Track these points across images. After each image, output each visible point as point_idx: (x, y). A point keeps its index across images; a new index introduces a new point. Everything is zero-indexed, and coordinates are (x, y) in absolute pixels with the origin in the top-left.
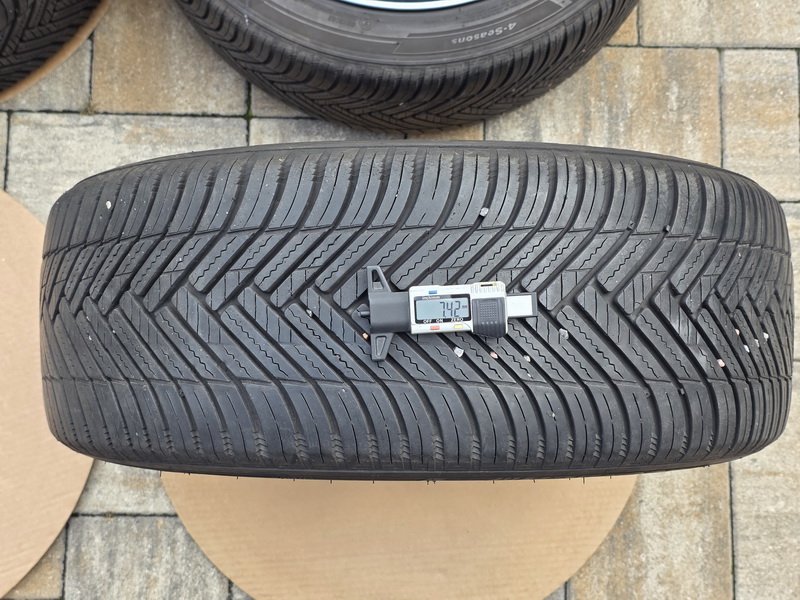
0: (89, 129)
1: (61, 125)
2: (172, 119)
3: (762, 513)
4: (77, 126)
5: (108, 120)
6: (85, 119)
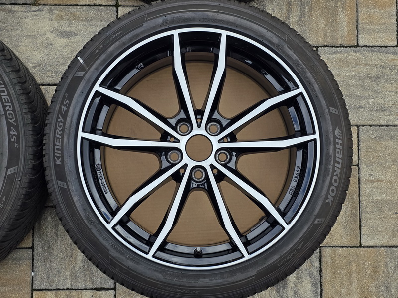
0: (36, 13)
1: (22, 12)
2: (78, 7)
3: (375, 200)
4: (30, 12)
5: (46, 8)
6: (34, 8)
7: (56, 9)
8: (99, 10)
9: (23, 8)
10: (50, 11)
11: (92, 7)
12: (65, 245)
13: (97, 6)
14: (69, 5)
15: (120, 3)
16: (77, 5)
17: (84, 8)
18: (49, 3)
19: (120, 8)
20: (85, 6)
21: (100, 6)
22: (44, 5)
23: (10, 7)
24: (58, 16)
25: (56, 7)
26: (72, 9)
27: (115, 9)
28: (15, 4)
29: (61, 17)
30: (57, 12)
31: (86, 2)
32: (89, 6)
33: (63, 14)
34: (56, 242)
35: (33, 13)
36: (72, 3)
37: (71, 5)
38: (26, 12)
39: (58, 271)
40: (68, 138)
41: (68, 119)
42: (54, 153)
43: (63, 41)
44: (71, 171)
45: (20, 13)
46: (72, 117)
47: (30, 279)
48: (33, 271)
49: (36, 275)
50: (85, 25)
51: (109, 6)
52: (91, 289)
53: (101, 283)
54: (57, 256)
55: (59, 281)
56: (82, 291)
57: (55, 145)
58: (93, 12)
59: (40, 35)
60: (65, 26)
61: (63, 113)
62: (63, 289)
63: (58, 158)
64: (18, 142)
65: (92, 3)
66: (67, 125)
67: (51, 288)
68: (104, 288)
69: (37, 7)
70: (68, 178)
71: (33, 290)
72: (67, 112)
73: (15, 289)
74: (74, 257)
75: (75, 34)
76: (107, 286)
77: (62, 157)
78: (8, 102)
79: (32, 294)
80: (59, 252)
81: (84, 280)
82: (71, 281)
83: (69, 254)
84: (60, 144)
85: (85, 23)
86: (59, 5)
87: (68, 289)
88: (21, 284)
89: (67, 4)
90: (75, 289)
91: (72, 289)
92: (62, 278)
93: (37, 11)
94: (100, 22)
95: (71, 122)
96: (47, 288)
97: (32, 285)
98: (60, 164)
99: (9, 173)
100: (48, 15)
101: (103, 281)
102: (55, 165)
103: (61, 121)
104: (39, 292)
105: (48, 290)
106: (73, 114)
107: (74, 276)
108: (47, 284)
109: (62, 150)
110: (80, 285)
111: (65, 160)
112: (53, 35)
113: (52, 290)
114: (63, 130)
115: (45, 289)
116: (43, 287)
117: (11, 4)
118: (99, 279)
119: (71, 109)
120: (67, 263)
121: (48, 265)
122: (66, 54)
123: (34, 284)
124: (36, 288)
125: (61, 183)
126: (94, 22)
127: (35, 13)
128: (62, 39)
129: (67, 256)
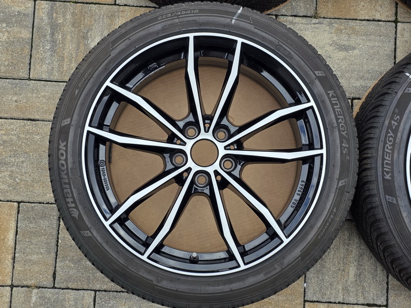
7: (336, 23)
8: (379, 25)
9: (304, 20)
10: (330, 24)
11: (372, 22)
12: (337, 258)
13: (376, 21)
14: (348, 19)
15: (399, 19)
16: (356, 20)
17: (364, 22)
18: (329, 16)
19: (399, 24)
20: (364, 20)
21: (379, 21)
22: (324, 18)
23: (291, 18)
24: (337, 29)
25: (336, 20)
26: (351, 23)
27: (394, 24)
28: (295, 16)
29: (341, 31)
30: (336, 26)
31: (365, 17)
32: (368, 20)
33: (342, 27)
34: (328, 254)
35: (313, 25)
36: (352, 18)
37: (350, 19)
38: (306, 24)
39: (330, 284)
40: (398, 153)
41: (399, 134)
42: (383, 167)
43: (342, 54)
44: (400, 187)
45: (300, 25)
46: (403, 133)
47: (303, 290)
48: (305, 282)
49: (308, 286)
50: (363, 40)
51: (388, 21)
52: (363, 305)
53: (374, 299)
54: (330, 268)
55: (331, 294)
56: (354, 306)
57: (383, 159)
58: (372, 26)
59: (319, 48)
60: (344, 40)
61: (394, 128)
62: (335, 303)
63: (388, 172)
64: (349, 154)
65: (371, 18)
66: (398, 140)
67: (323, 300)
68: (376, 304)
69: (317, 20)
70: (397, 193)
71: (305, 301)
72: (398, 127)
73: (287, 299)
74: (346, 271)
75: (354, 48)
76: (379, 303)
77: (392, 172)
78: (341, 115)
79: (304, 305)
80: (332, 264)
81: (356, 295)
82: (343, 295)
83: (342, 268)
84: (390, 159)
85: (364, 37)
86: (338, 19)
87: (339, 303)
88: (294, 294)
89: (346, 17)
90: (347, 304)
91: (344, 303)
92: (334, 291)
93: (317, 24)
94: (378, 37)
95: (402, 137)
96: (319, 300)
97: (304, 296)
98: (390, 178)
99: (340, 185)
100: (328, 28)
101: (375, 298)
102: (384, 179)
103: (391, 136)
104: (311, 304)
105: (320, 302)
106: (404, 129)
107: (346, 290)
108: (320, 296)
109: (392, 165)
110: (353, 300)
111: (395, 175)
112: (332, 48)
113: (323, 302)
114: (393, 145)
115: (317, 302)
116: (315, 299)
117: (292, 16)
118: (371, 295)
119: (402, 124)
120: (339, 277)
121: (320, 277)
122: (344, 67)
123: (306, 295)
124: (309, 299)
125: (390, 197)
126: (373, 37)
127: (315, 26)
128: (341, 53)
129: (339, 270)
